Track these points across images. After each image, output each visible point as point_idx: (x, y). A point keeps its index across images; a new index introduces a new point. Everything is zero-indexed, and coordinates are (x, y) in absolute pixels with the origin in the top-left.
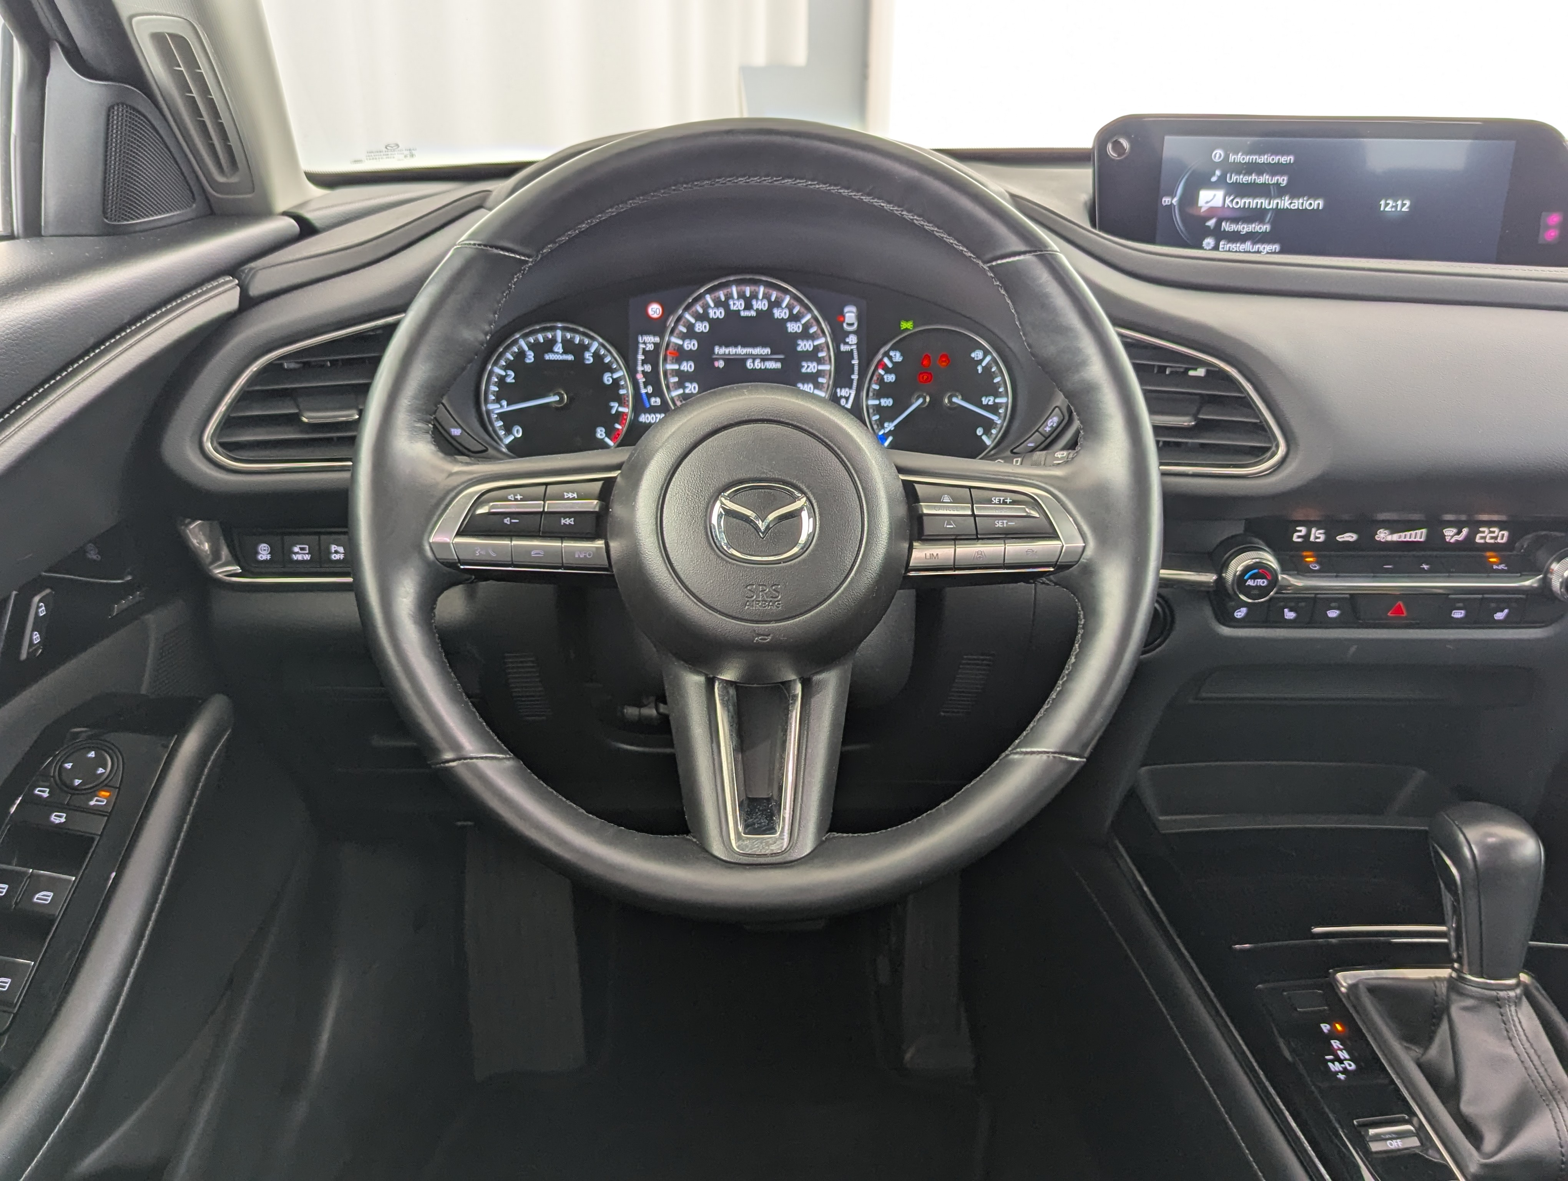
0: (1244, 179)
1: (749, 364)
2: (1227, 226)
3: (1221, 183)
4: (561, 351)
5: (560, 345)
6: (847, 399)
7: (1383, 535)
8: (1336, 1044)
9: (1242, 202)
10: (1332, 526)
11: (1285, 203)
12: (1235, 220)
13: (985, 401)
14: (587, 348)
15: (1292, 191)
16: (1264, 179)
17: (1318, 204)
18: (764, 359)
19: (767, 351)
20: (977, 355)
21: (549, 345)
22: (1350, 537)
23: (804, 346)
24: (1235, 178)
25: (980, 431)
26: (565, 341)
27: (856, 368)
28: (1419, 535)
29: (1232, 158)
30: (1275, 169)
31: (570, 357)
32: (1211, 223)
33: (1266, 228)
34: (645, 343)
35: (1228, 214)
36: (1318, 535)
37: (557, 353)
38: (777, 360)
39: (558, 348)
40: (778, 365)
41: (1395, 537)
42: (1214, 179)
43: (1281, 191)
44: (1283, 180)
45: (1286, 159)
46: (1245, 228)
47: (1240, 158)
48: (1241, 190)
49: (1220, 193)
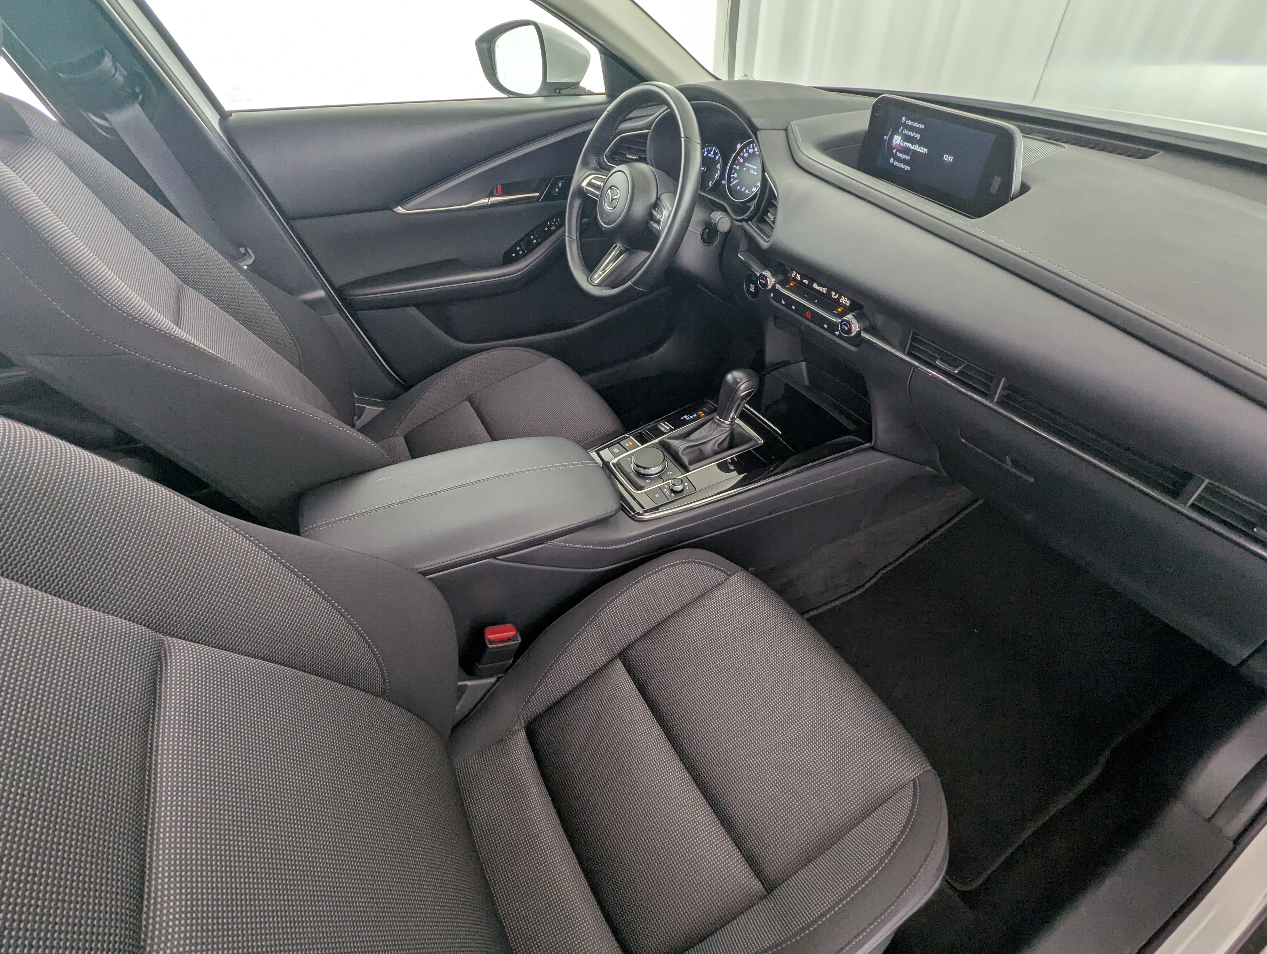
0: (908, 133)
2: (899, 154)
3: (902, 133)
5: (712, 152)
7: (815, 285)
9: (905, 144)
10: (803, 276)
11: (916, 148)
12: (901, 152)
15: (921, 143)
16: (913, 134)
17: (925, 151)
18: (754, 171)
22: (806, 282)
24: (905, 132)
28: (824, 290)
29: (907, 122)
30: (918, 131)
32: (894, 151)
33: (908, 158)
35: (900, 148)
36: (798, 277)
37: (710, 154)
40: (756, 174)
41: (818, 288)
42: (900, 131)
43: (917, 142)
44: (918, 136)
45: (922, 126)
46: (903, 156)
47: (909, 122)
48: (907, 139)
49: (900, 138)
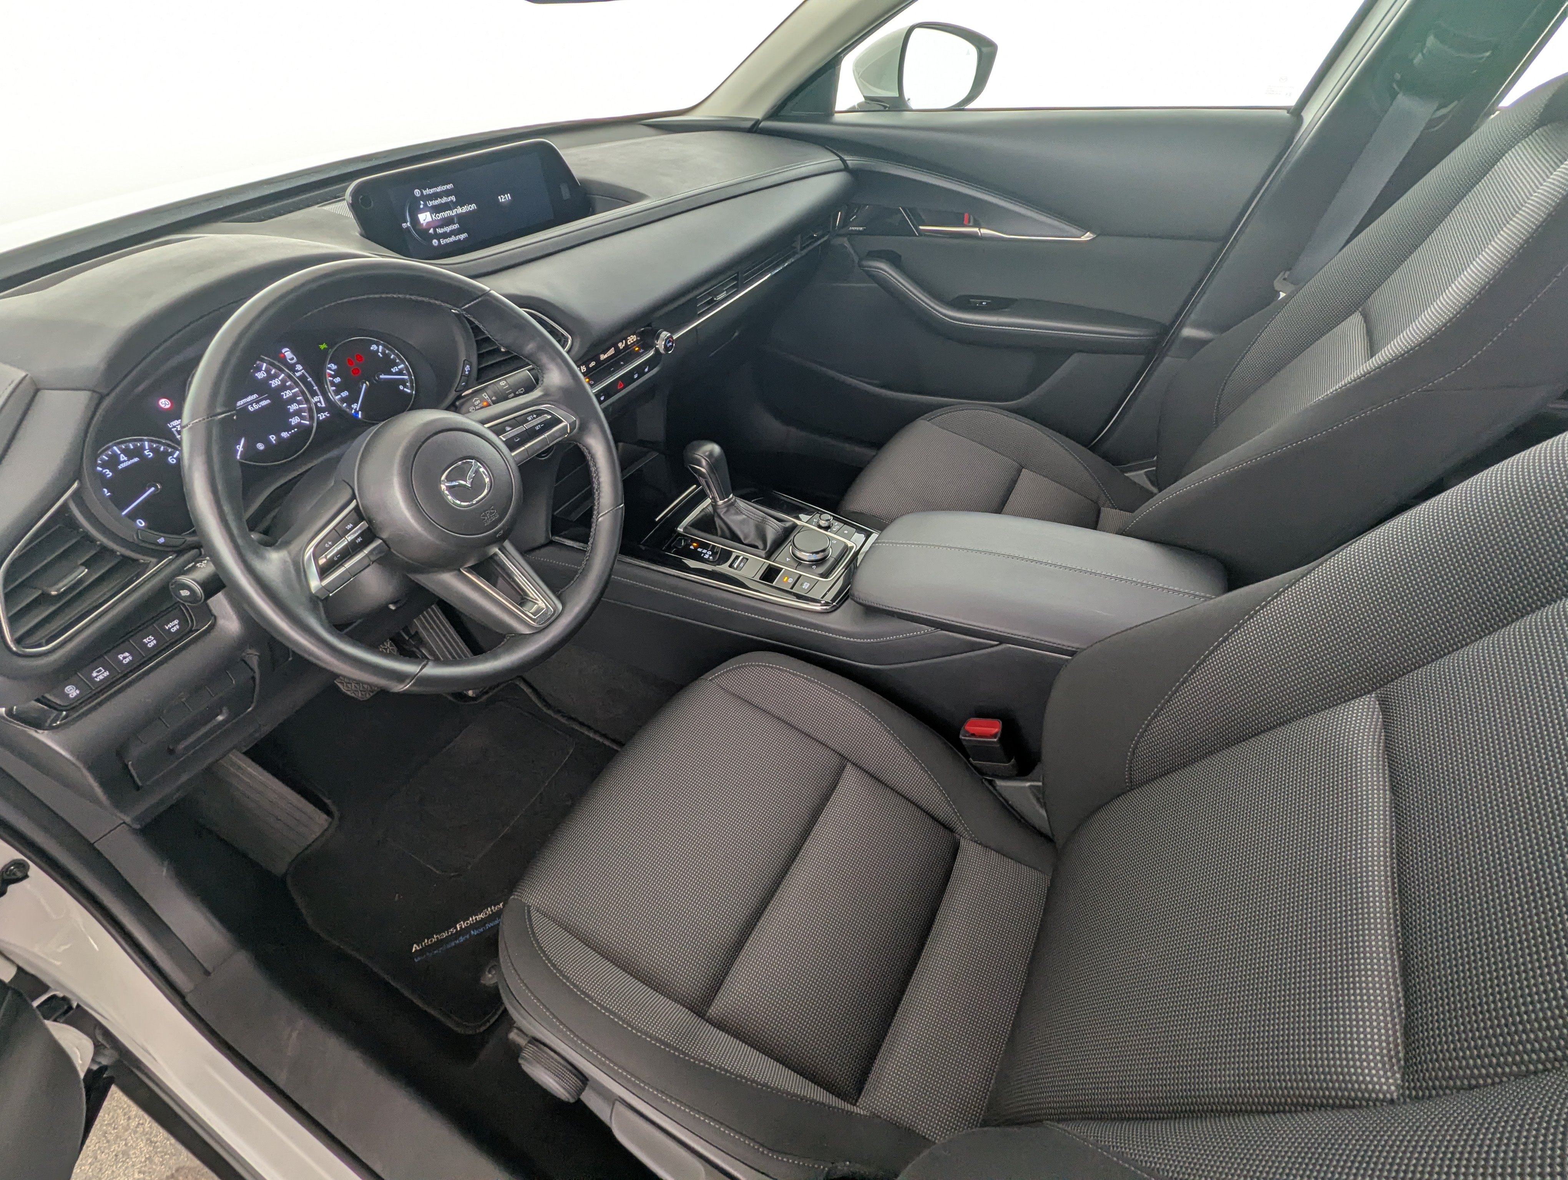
0: (435, 203)
1: (250, 408)
2: (439, 231)
3: (426, 209)
4: (126, 458)
5: (122, 455)
6: (320, 402)
7: (603, 357)
8: (699, 550)
9: (441, 215)
11: (459, 210)
12: (441, 226)
13: (393, 370)
14: (142, 448)
15: (460, 203)
16: (444, 200)
17: (473, 207)
18: (257, 402)
19: (255, 396)
20: (374, 347)
21: (115, 459)
22: (593, 364)
23: (275, 383)
25: (401, 387)
26: (124, 451)
27: (313, 383)
28: (612, 351)
29: (425, 192)
30: (447, 193)
31: (136, 460)
32: (431, 231)
33: (456, 226)
34: (174, 427)
35: (437, 224)
37: (125, 461)
38: (265, 399)
39: (123, 457)
40: (268, 401)
41: (606, 356)
42: (422, 206)
43: (454, 205)
44: (453, 198)
45: (450, 186)
46: (448, 229)
47: (427, 192)
48: (436, 209)
49: (428, 214)
